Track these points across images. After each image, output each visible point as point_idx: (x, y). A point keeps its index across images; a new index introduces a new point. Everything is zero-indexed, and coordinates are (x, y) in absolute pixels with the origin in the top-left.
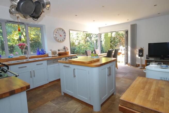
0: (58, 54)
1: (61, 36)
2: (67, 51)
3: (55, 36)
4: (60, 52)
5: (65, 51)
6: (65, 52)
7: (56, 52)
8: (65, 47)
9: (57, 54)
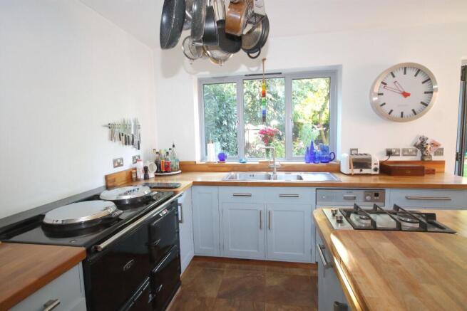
0: (378, 166)
1: (406, 95)
2: (435, 158)
3: (375, 99)
4: (393, 159)
5: (423, 156)
6: (422, 160)
7: (370, 160)
8: (423, 140)
9: (373, 166)
